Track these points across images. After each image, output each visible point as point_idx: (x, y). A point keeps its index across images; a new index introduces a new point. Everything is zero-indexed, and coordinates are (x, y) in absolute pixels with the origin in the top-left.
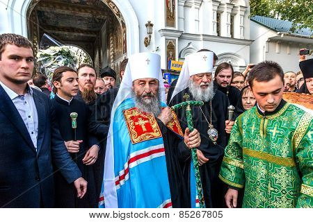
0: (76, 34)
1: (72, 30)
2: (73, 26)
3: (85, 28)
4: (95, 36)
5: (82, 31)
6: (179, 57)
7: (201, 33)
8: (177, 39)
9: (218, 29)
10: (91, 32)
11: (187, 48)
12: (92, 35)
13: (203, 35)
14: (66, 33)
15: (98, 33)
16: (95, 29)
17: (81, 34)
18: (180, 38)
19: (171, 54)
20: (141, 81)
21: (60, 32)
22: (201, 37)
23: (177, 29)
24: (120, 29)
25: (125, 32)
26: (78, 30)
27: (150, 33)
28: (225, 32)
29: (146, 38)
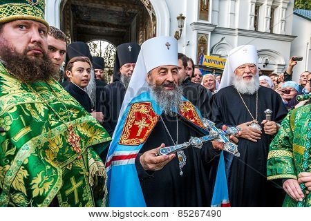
0: (107, 29)
1: (103, 24)
2: (104, 20)
3: (115, 22)
4: (125, 30)
5: (113, 26)
6: (211, 52)
7: (237, 27)
8: (210, 33)
9: (255, 23)
10: (121, 27)
11: (220, 44)
12: (122, 30)
13: (239, 29)
14: (98, 28)
15: (128, 27)
16: (126, 24)
17: (112, 29)
18: (213, 32)
19: (202, 49)
20: (162, 69)
21: (92, 27)
22: (237, 32)
23: (210, 22)
24: (150, 23)
25: (155, 25)
26: (109, 25)
27: (182, 26)
28: (263, 26)
29: (177, 32)
